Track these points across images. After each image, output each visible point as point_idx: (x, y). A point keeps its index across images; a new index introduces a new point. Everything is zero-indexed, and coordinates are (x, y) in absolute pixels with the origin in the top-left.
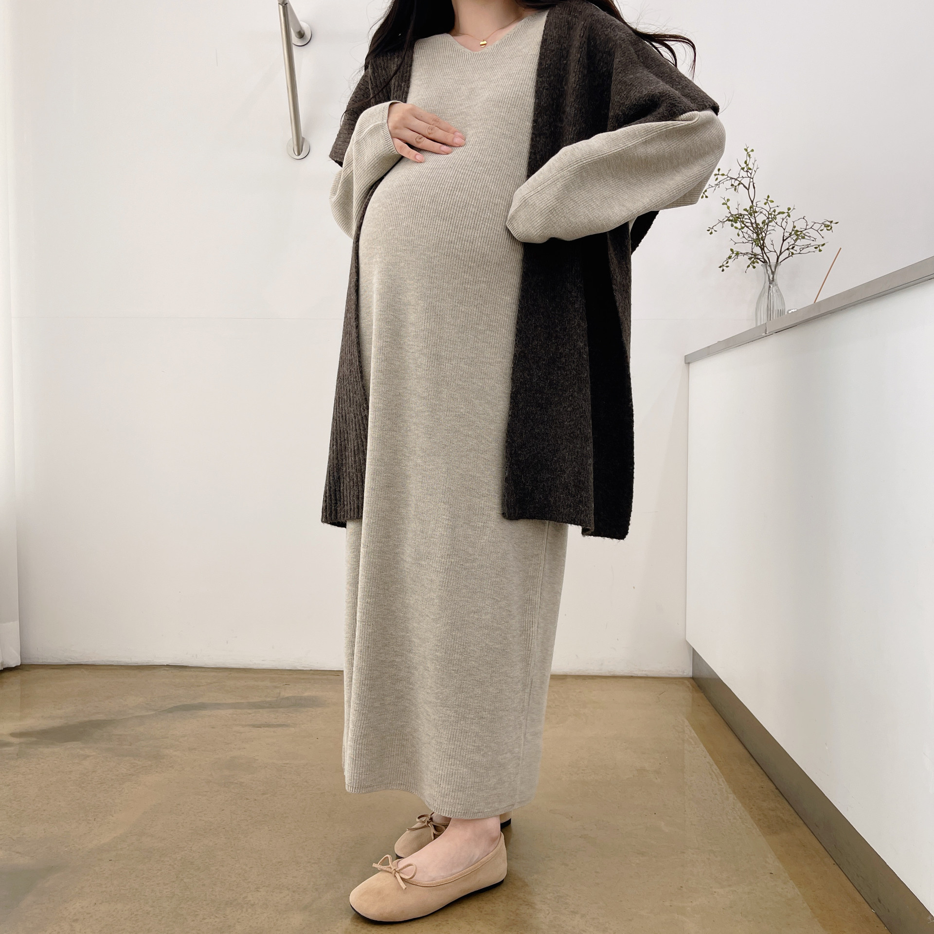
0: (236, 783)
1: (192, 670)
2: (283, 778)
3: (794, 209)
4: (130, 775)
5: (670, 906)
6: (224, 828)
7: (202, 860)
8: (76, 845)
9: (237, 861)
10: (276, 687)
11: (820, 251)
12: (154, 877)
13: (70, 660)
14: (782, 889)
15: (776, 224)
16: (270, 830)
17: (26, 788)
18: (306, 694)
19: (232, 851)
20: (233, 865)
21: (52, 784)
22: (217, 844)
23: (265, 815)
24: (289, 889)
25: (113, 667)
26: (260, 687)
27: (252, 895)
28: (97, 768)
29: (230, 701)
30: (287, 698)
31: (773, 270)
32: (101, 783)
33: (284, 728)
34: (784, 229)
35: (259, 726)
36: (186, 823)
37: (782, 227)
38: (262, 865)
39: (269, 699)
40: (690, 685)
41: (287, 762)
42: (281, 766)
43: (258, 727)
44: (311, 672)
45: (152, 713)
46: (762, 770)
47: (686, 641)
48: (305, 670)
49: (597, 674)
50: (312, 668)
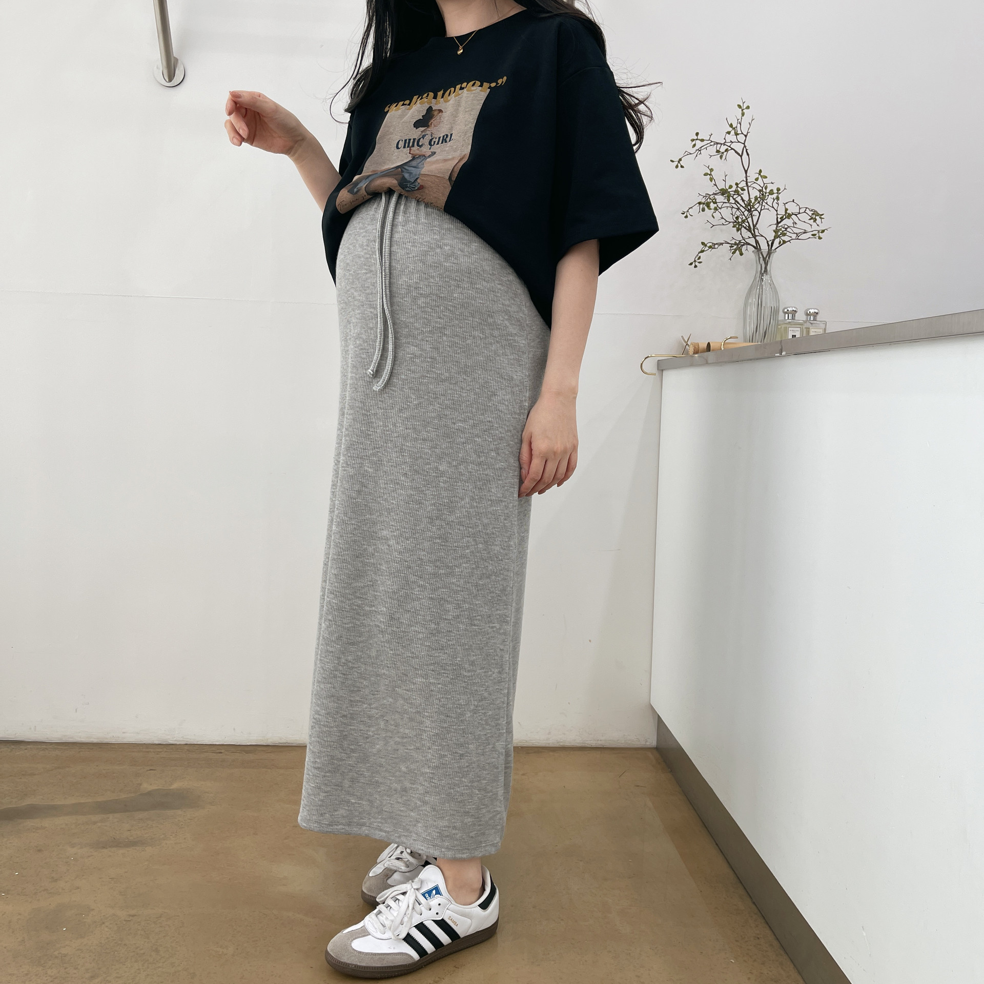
0: (56, 957)
1: (28, 746)
10: (137, 775)
18: (175, 786)
26: (114, 775)
29: (71, 801)
30: (149, 794)
33: (138, 848)
39: (123, 796)
40: (654, 760)
41: (133, 912)
42: (125, 920)
43: (104, 848)
44: (186, 747)
47: (652, 706)
48: (180, 744)
49: (543, 745)
50: (187, 741)
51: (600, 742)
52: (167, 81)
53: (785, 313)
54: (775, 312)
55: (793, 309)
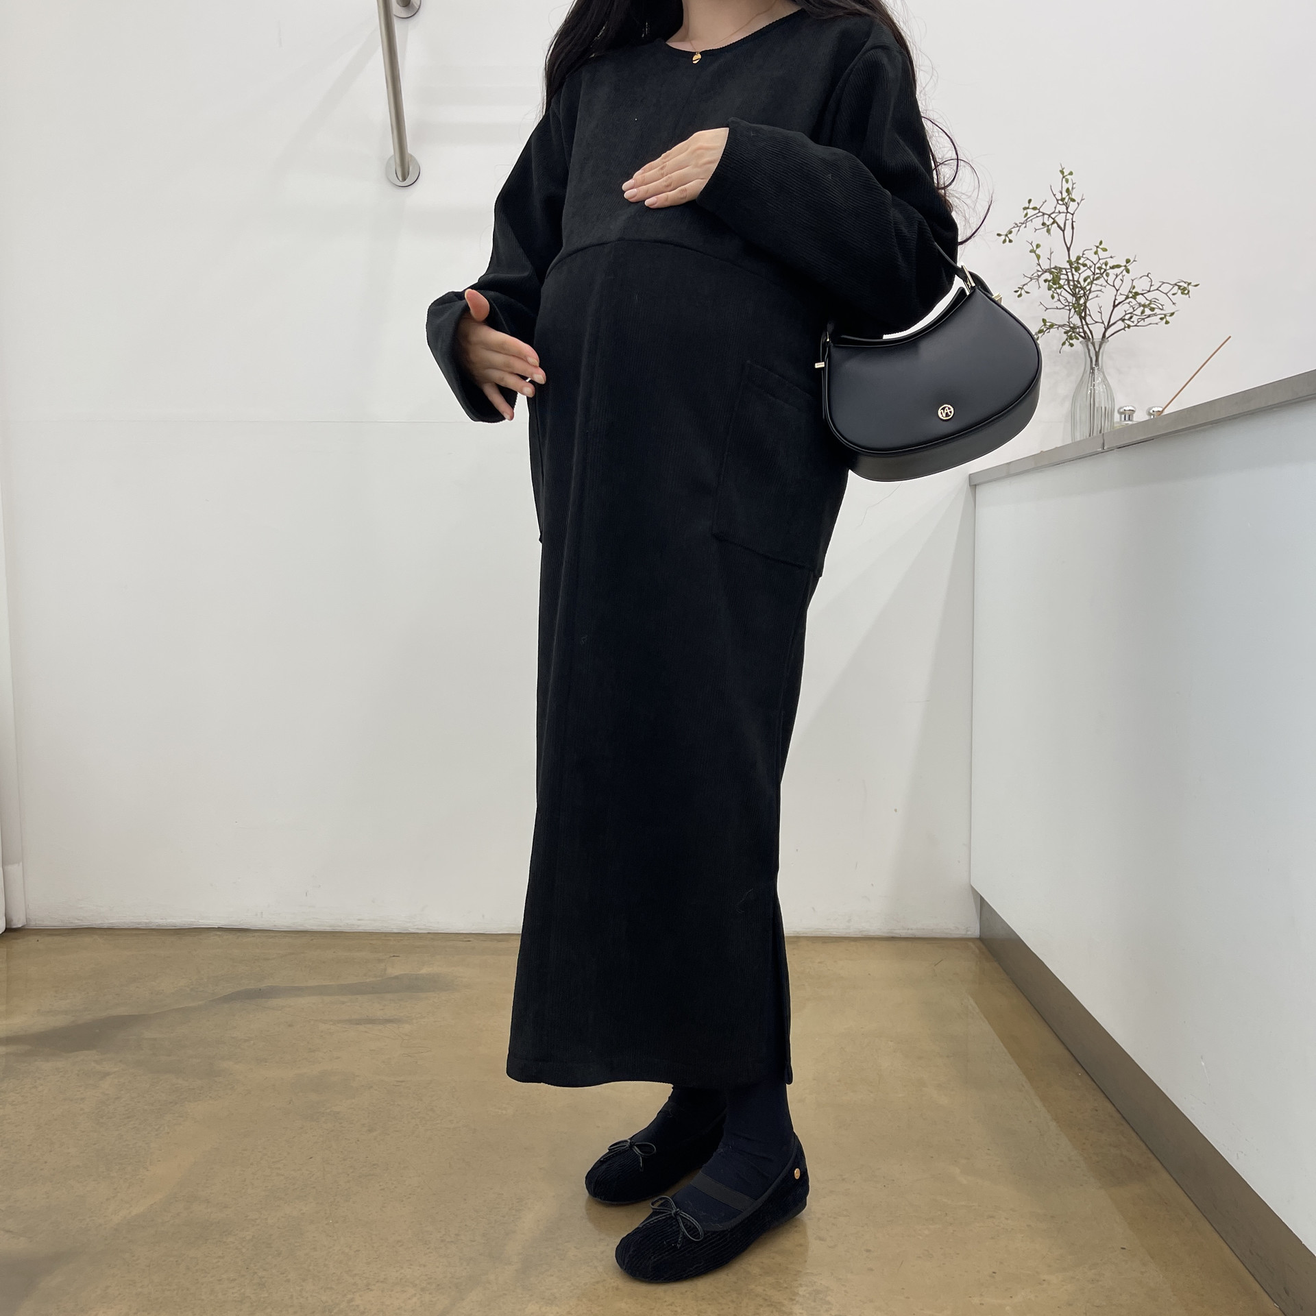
0: (329, 1114)
1: (256, 934)
2: (399, 1105)
3: (1134, 261)
4: (171, 1103)
5: (981, 1304)
6: (314, 1187)
7: (284, 1240)
8: (93, 1218)
9: (335, 1240)
10: (380, 961)
11: (1167, 322)
12: (213, 1268)
13: (76, 921)
14: (1142, 1273)
15: (1107, 282)
16: (381, 1190)
17: (16, 1126)
18: (424, 971)
19: (327, 1224)
20: (330, 1248)
21: (56, 1120)
22: (303, 1214)
23: (374, 1165)
24: (415, 1286)
25: (141, 932)
26: (356, 961)
27: (360, 1296)
28: (122, 1092)
29: (312, 983)
30: (396, 977)
31: (1097, 350)
32: (128, 1118)
33: (395, 1025)
34: (1117, 290)
35: (359, 1022)
36: (257, 1179)
37: (1114, 286)
38: (373, 1247)
39: (369, 979)
40: (977, 951)
41: (402, 1078)
42: (395, 1086)
43: (357, 1024)
44: (430, 936)
45: (200, 1003)
46: (1093, 1082)
47: (972, 887)
48: (421, 933)
49: (843, 935)
50: (431, 930)
51: (910, 932)
52: (400, 179)
53: (1121, 413)
54: (1108, 414)
55: (1132, 409)
